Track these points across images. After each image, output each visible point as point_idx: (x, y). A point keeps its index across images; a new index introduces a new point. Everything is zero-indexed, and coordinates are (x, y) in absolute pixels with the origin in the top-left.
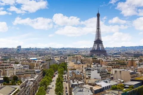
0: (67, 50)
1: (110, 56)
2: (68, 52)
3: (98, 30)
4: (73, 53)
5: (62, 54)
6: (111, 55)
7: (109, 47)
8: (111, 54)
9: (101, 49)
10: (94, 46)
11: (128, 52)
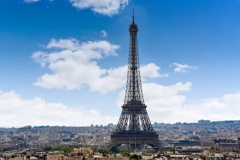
0: (38, 134)
1: (168, 149)
2: (44, 140)
3: (134, 73)
4: (58, 142)
5: (27, 146)
6: (173, 146)
7: (163, 124)
8: (171, 142)
9: (142, 129)
10: (122, 119)
11: (222, 138)
